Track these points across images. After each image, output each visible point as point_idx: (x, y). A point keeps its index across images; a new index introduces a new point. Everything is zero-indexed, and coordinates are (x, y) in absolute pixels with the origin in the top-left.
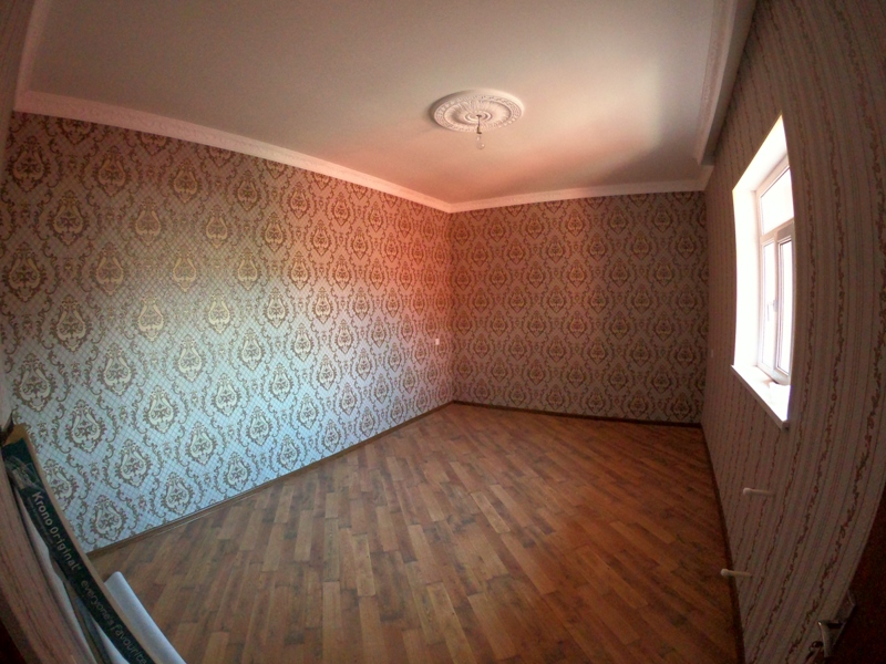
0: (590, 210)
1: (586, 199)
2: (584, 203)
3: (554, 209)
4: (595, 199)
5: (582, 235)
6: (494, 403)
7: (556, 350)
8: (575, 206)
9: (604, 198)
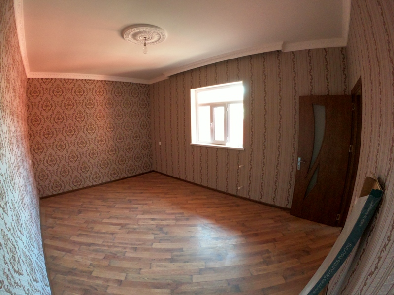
0: (106, 86)
1: (105, 81)
2: (104, 83)
3: (90, 84)
4: (109, 81)
5: (103, 97)
6: (65, 190)
7: (93, 154)
8: (100, 83)
9: (113, 81)
